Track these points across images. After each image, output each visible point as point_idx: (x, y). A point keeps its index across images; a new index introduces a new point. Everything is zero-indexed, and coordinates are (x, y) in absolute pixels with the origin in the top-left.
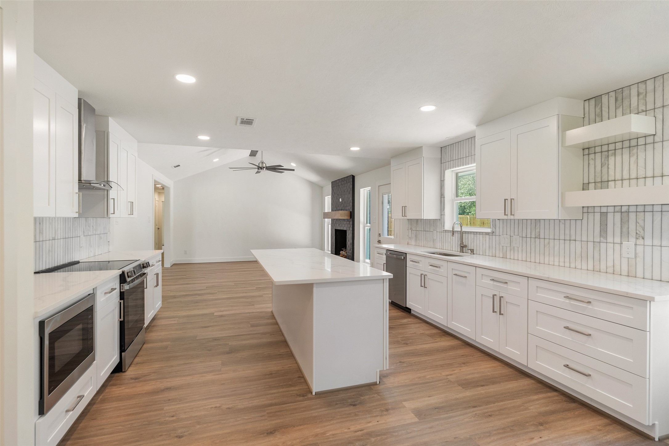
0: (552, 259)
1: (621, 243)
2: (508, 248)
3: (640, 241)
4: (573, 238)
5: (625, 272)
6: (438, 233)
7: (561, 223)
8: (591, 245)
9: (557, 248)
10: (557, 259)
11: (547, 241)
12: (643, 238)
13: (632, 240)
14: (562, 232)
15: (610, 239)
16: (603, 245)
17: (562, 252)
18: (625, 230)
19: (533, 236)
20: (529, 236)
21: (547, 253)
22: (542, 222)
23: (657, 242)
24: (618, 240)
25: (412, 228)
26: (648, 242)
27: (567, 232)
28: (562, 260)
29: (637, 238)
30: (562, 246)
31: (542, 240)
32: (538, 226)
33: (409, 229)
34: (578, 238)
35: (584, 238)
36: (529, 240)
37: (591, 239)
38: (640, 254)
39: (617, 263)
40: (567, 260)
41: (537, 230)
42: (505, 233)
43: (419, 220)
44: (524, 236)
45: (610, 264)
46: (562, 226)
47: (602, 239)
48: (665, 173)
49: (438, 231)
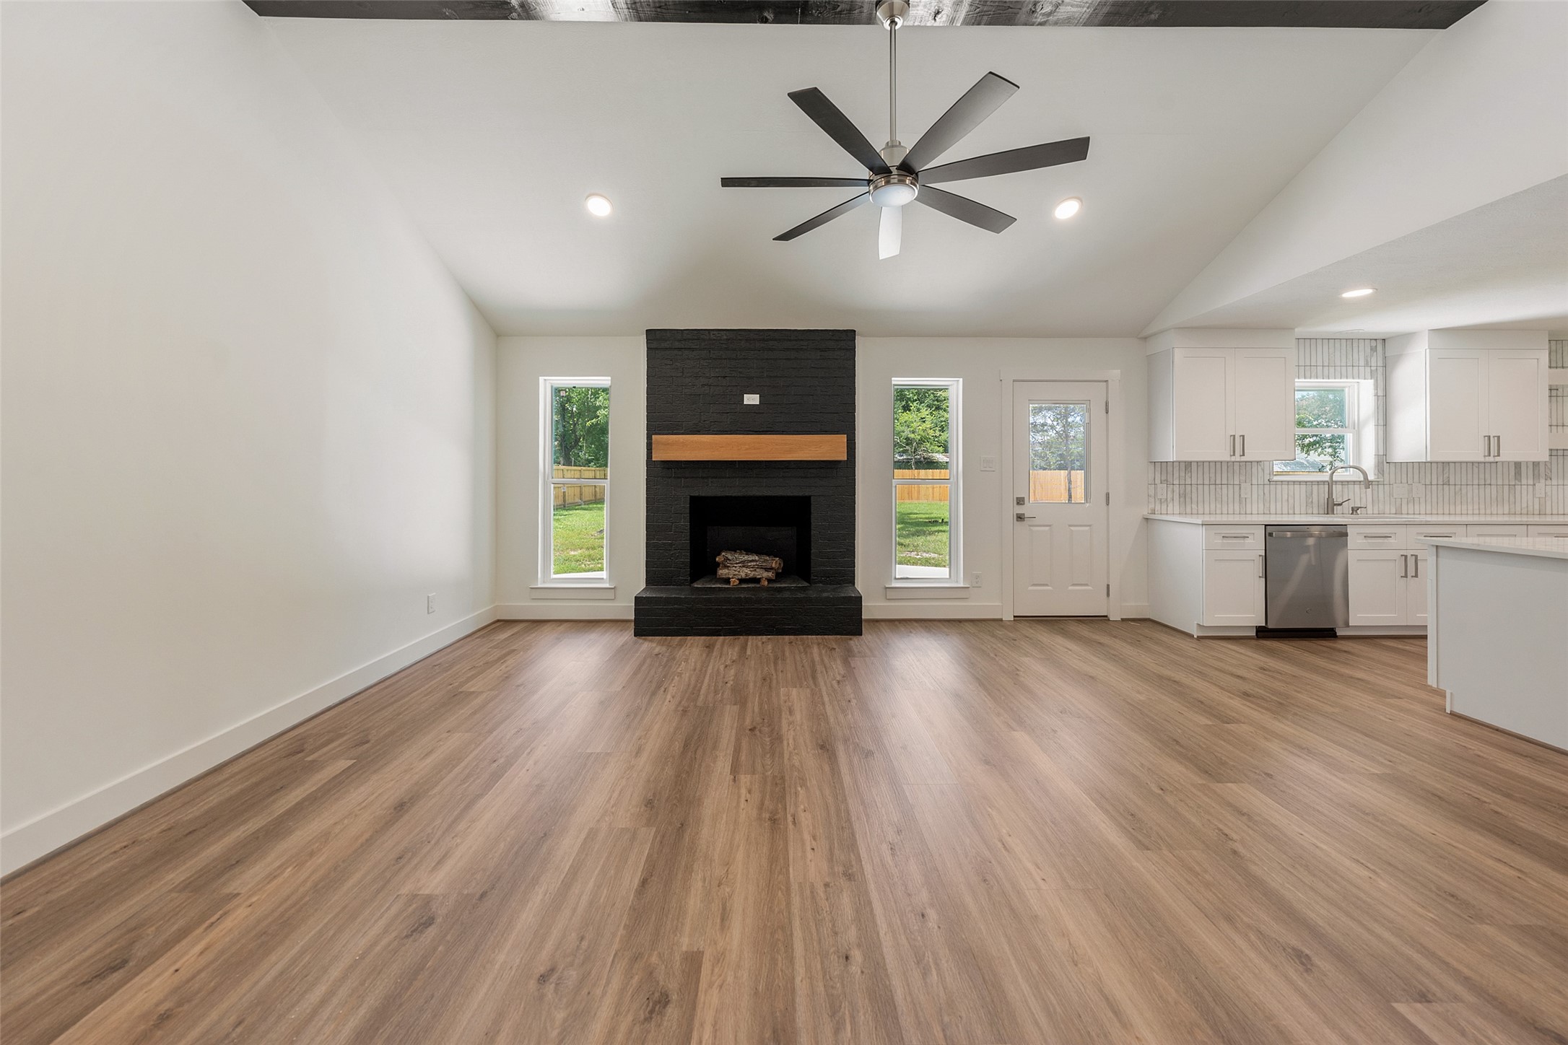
0: (1464, 507)
1: (1534, 485)
2: (1404, 502)
3: (1548, 482)
4: (1488, 482)
5: (1537, 512)
6: (1255, 488)
7: (1474, 467)
8: (1506, 488)
9: (1470, 495)
10: (1470, 507)
11: (1458, 487)
12: (1551, 479)
13: (1542, 481)
14: (1476, 476)
15: (1524, 481)
16: (1518, 488)
17: (1476, 499)
18: (1536, 472)
19: (1440, 482)
20: (1434, 482)
21: (1458, 502)
22: (1452, 465)
23: (1561, 482)
24: (1531, 482)
25: (1170, 479)
26: (1554, 482)
27: (1482, 476)
28: (1476, 507)
29: (1546, 479)
30: (1476, 491)
31: (1452, 487)
32: (1446, 471)
33: (1158, 481)
34: (1494, 482)
35: (1500, 482)
36: (1434, 487)
37: (1506, 482)
38: (1549, 494)
39: (1530, 504)
40: (1482, 506)
41: (1446, 476)
42: (1398, 481)
43: (1194, 465)
44: (1428, 482)
45: (1524, 505)
46: (1476, 470)
47: (1517, 482)
48: (1565, 424)
49: (1254, 482)
